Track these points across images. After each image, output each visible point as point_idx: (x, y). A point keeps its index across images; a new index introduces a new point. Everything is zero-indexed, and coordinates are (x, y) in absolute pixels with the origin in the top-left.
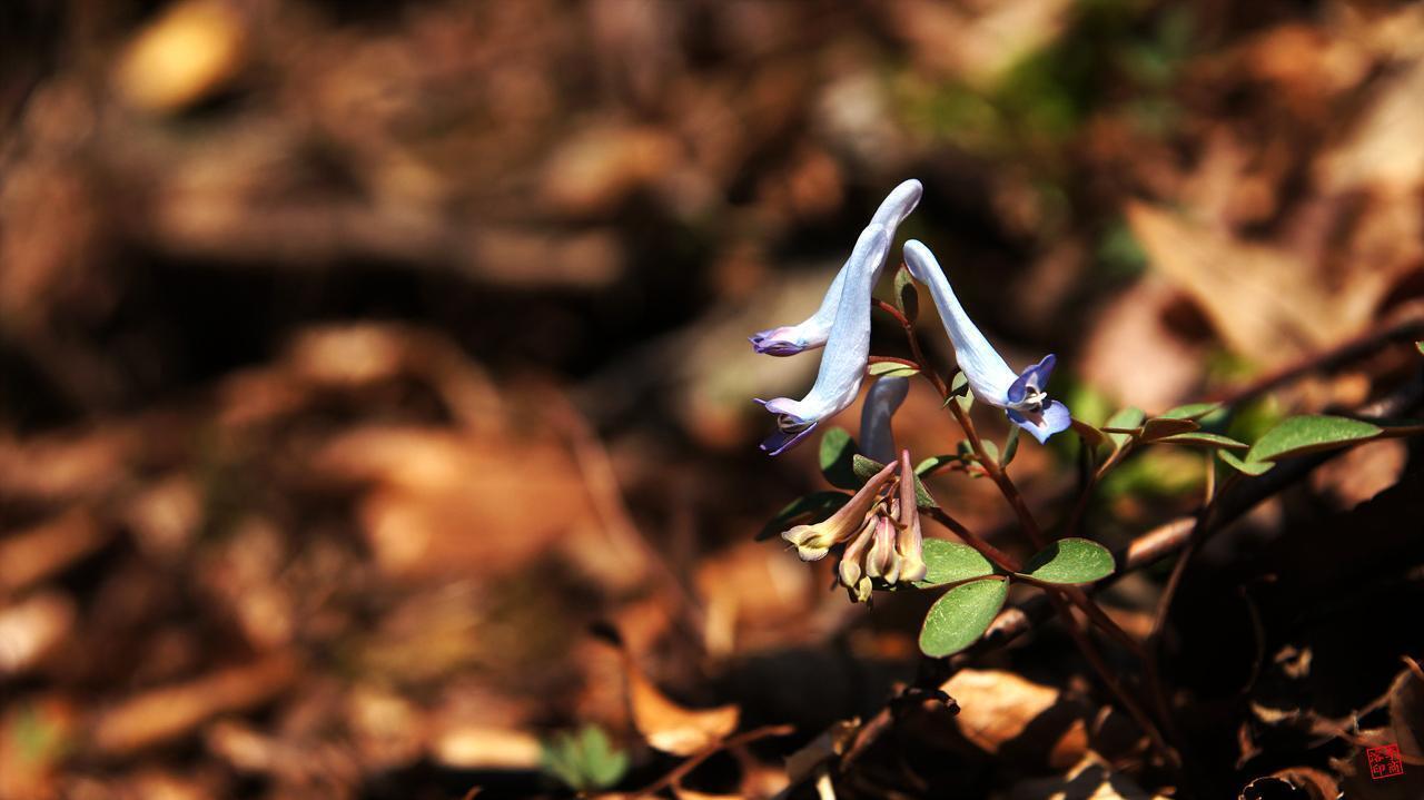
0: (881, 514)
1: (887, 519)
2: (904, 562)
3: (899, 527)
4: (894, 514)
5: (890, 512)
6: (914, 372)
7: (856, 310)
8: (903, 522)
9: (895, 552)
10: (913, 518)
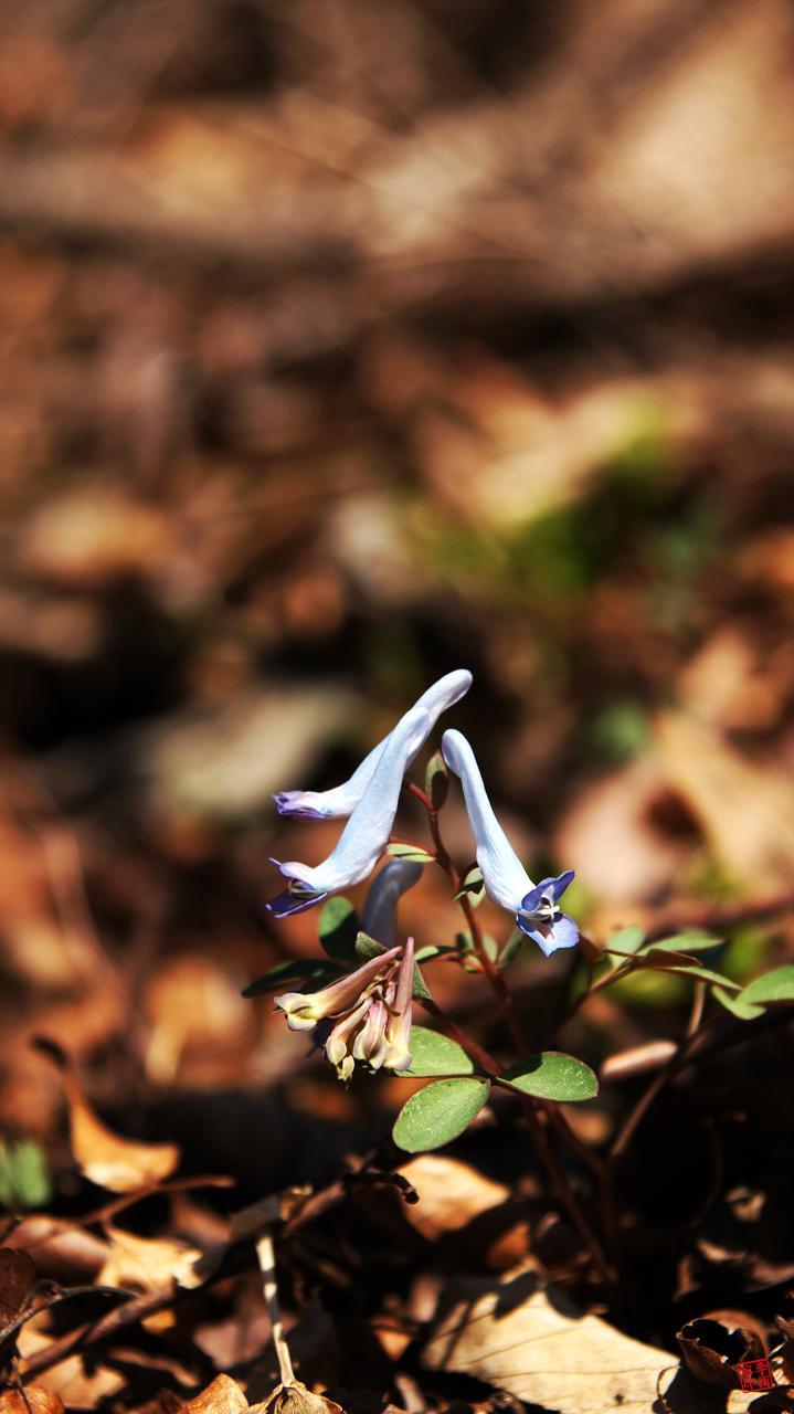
0: (375, 997)
1: (381, 1003)
2: (391, 1049)
3: (392, 1013)
4: (389, 998)
5: (385, 996)
6: (430, 859)
7: (386, 789)
8: (397, 1010)
9: (384, 1036)
10: (407, 1006)
